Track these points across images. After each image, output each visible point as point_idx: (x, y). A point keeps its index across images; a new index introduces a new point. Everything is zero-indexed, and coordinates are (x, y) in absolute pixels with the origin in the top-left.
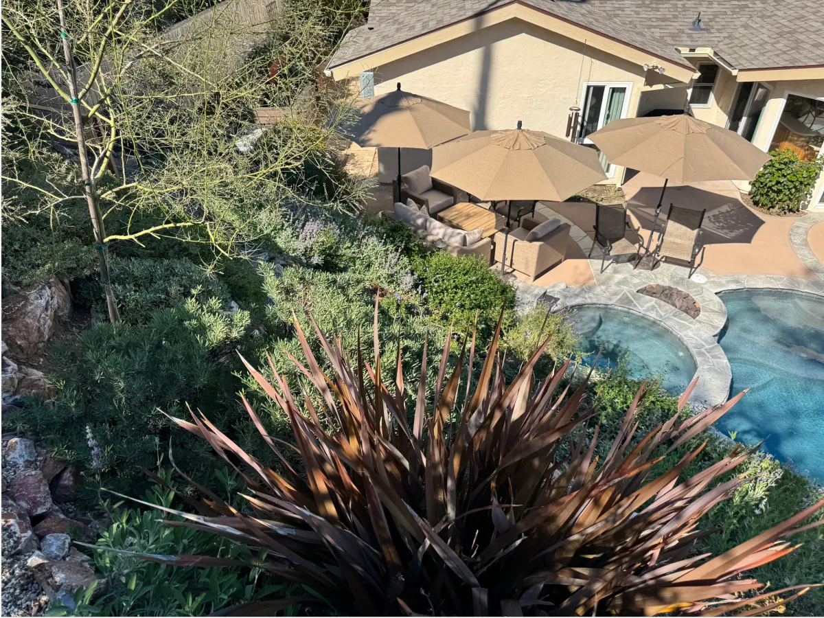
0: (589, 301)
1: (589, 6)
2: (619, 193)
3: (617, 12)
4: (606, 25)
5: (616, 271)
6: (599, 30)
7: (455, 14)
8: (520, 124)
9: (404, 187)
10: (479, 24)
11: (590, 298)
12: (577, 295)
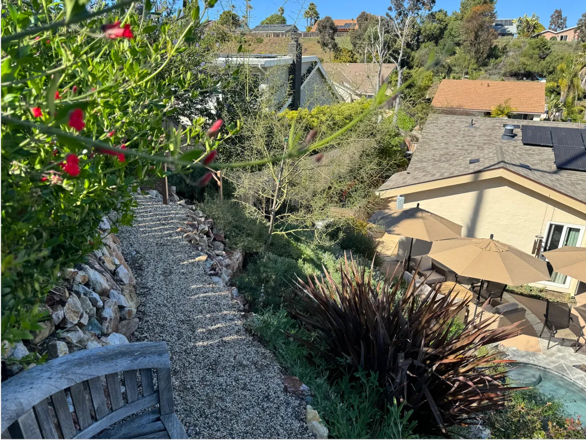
0: (532, 362)
1: (559, 176)
2: (572, 300)
3: (580, 182)
4: (568, 189)
5: (559, 351)
6: (560, 190)
7: (462, 170)
8: (492, 236)
9: (412, 264)
10: (476, 178)
11: (533, 360)
12: (523, 356)
